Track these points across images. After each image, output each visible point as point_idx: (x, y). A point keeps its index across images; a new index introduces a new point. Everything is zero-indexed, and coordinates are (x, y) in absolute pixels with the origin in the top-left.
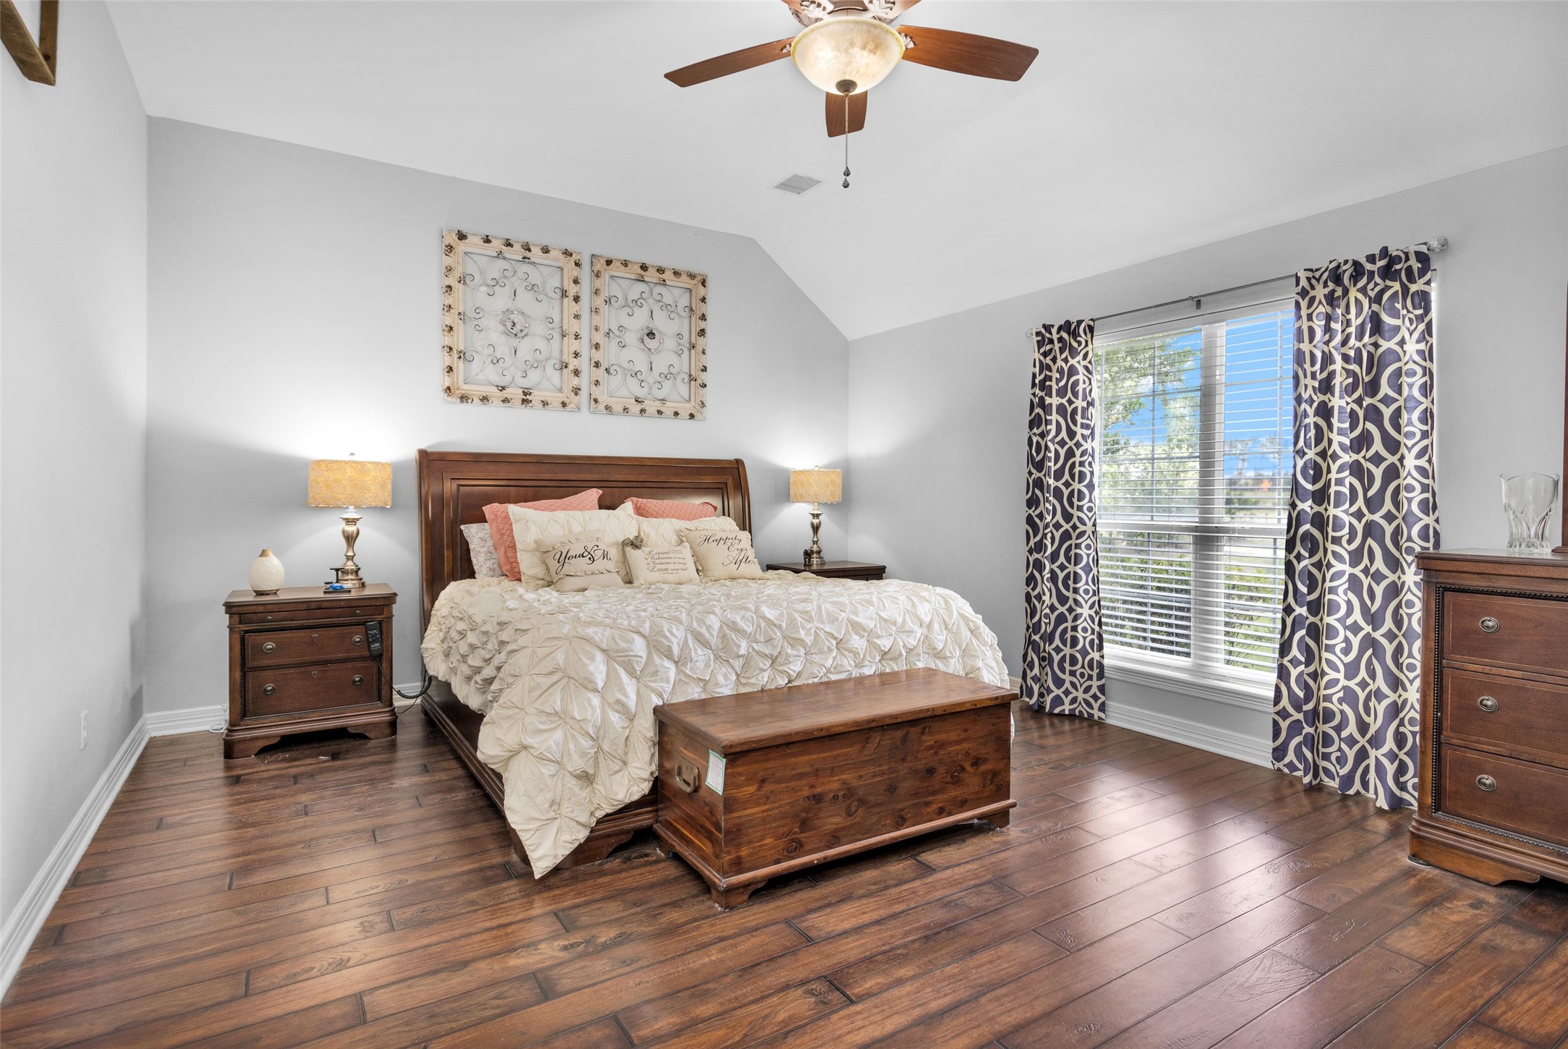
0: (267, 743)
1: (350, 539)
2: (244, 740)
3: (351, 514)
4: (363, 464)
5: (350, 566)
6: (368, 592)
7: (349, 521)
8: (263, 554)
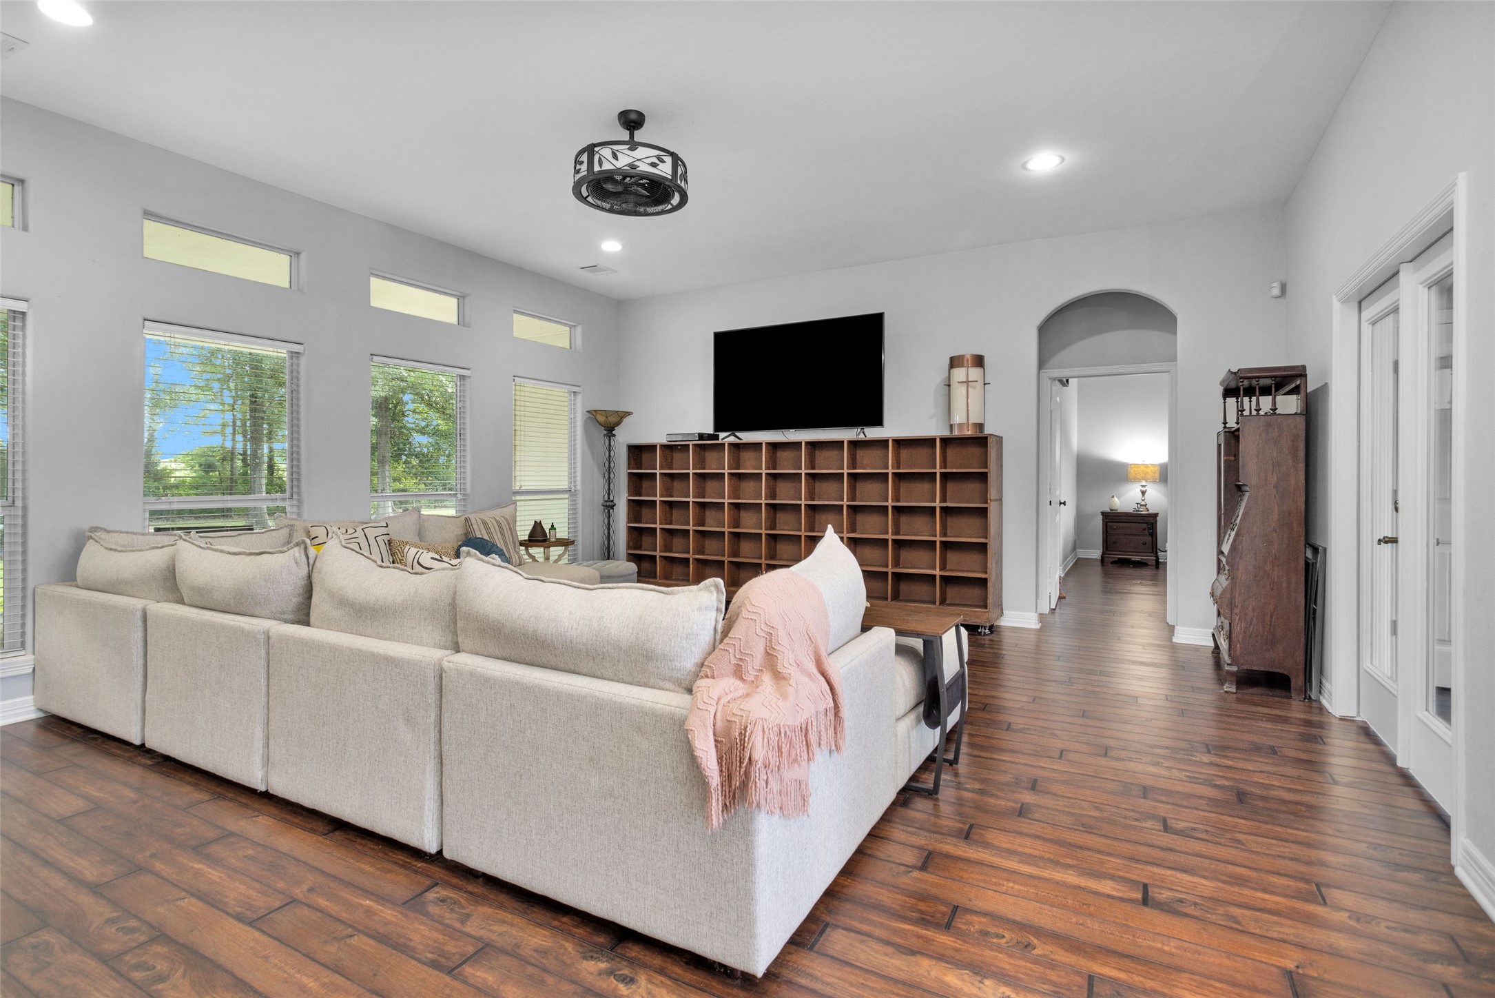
0: (1114, 560)
1: (1143, 493)
2: (1107, 557)
3: (1144, 483)
4: (1147, 465)
5: (1143, 503)
6: (1150, 512)
7: (1143, 486)
8: (1113, 497)
